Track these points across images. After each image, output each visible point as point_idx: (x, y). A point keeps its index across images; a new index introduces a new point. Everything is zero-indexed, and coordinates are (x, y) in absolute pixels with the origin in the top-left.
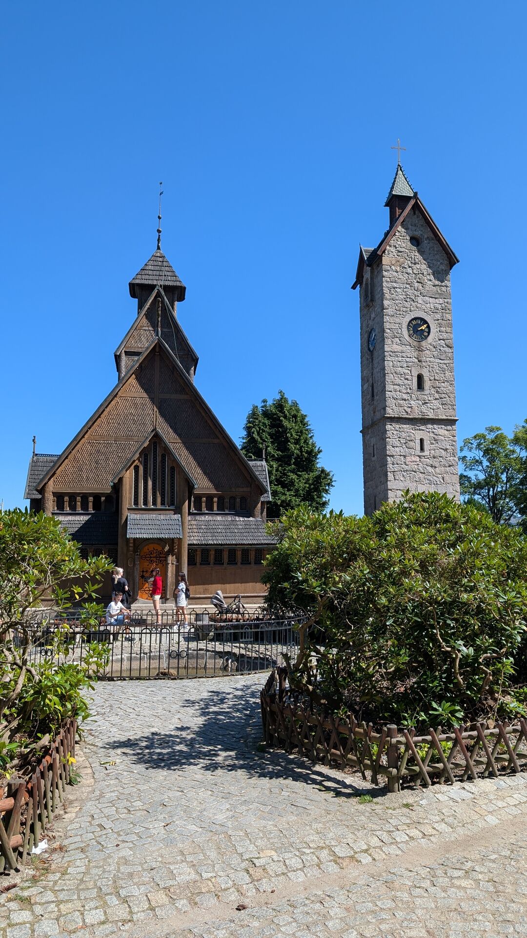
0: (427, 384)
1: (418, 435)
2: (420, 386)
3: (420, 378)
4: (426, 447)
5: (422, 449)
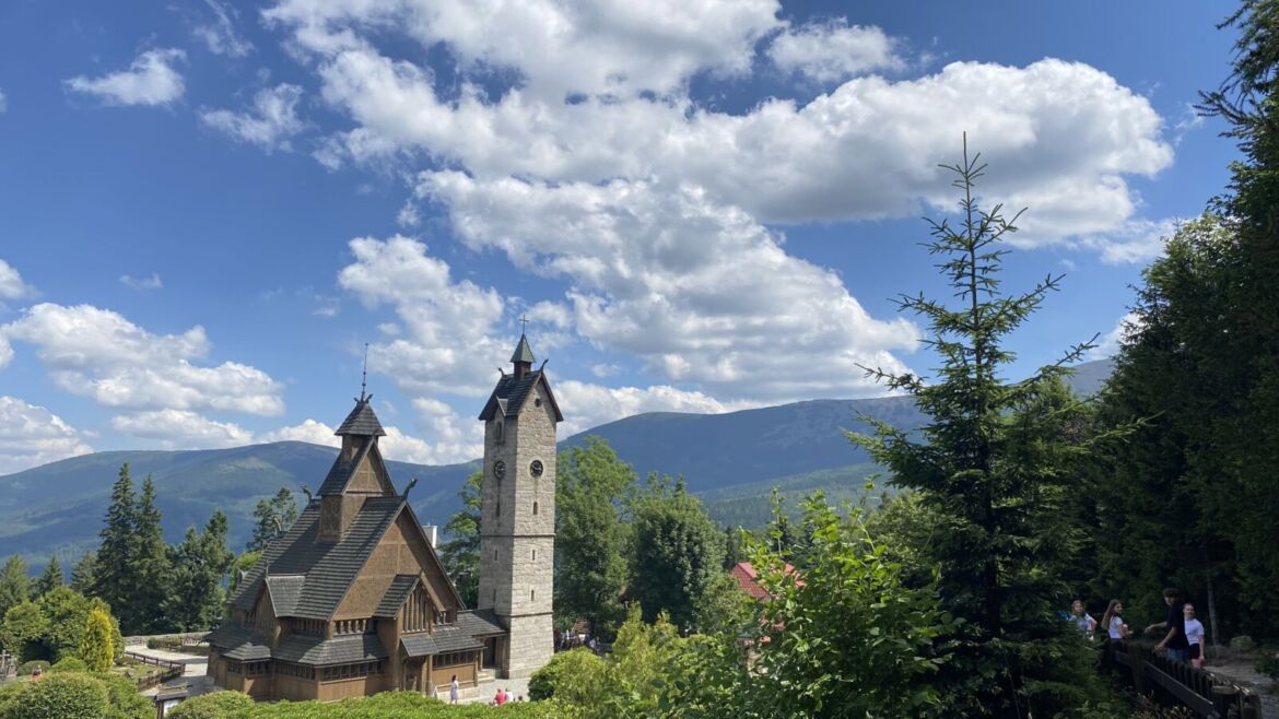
0: (539, 510)
1: (533, 547)
2: (535, 512)
3: (535, 504)
4: (536, 557)
5: (533, 558)
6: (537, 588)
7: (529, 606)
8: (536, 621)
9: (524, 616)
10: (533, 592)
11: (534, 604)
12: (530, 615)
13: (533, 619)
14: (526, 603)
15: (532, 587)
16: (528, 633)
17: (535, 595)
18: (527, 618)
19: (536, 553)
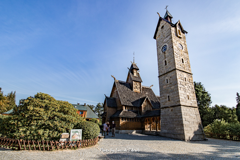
1: (167, 78)
5: (167, 83)
6: (171, 95)
7: (167, 103)
8: (172, 111)
9: (166, 107)
10: (169, 96)
11: (170, 102)
12: (168, 107)
13: (170, 109)
14: (166, 102)
15: (168, 95)
16: (168, 115)
17: (170, 97)
18: (167, 109)
19: (168, 80)
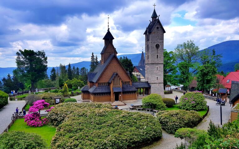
0: (159, 57)
1: (157, 66)
2: (157, 58)
3: (157, 56)
4: (158, 69)
6: (159, 77)
8: (159, 85)
9: (155, 83)
11: (158, 81)
13: (158, 84)
14: (155, 80)
15: (157, 77)
16: (156, 87)
17: (158, 78)
18: (156, 84)
19: (158, 68)
